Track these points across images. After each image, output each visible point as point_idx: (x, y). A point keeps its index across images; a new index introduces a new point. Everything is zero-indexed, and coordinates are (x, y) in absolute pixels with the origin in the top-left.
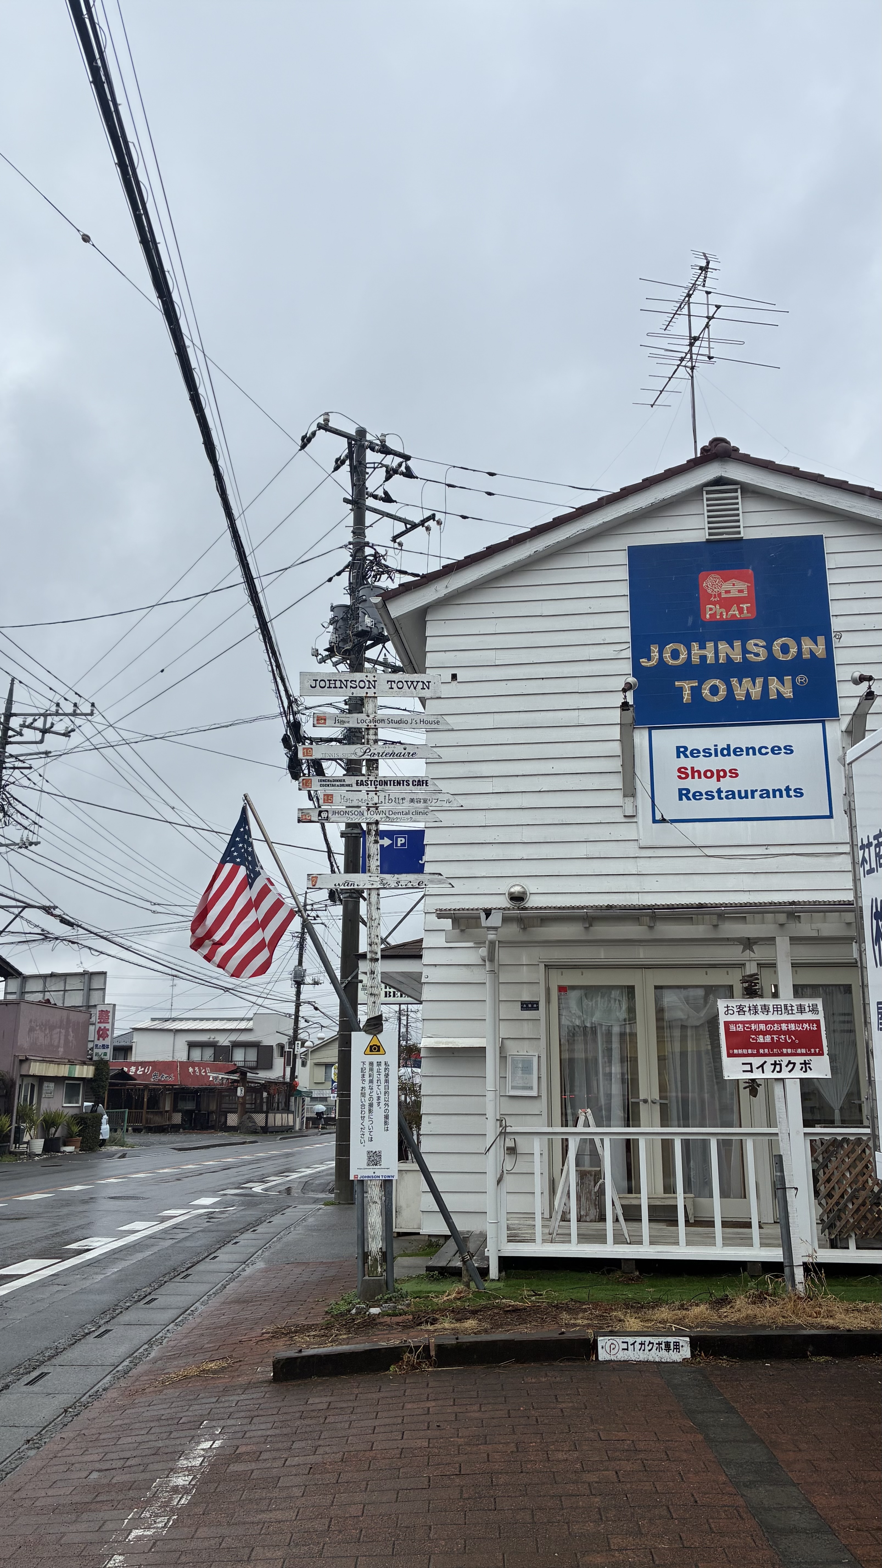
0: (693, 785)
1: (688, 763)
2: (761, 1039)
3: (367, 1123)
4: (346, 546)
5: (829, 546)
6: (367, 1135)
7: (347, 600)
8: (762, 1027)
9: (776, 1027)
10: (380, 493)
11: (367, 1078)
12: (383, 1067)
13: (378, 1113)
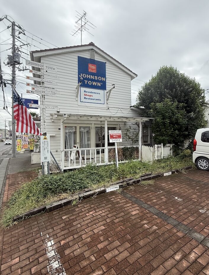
0: (87, 97)
1: (86, 93)
2: (114, 136)
3: (44, 152)
4: (11, 44)
5: (107, 64)
6: (44, 154)
7: (11, 55)
8: (115, 135)
9: (116, 135)
10: (18, 36)
11: (44, 144)
12: (47, 142)
13: (46, 150)
